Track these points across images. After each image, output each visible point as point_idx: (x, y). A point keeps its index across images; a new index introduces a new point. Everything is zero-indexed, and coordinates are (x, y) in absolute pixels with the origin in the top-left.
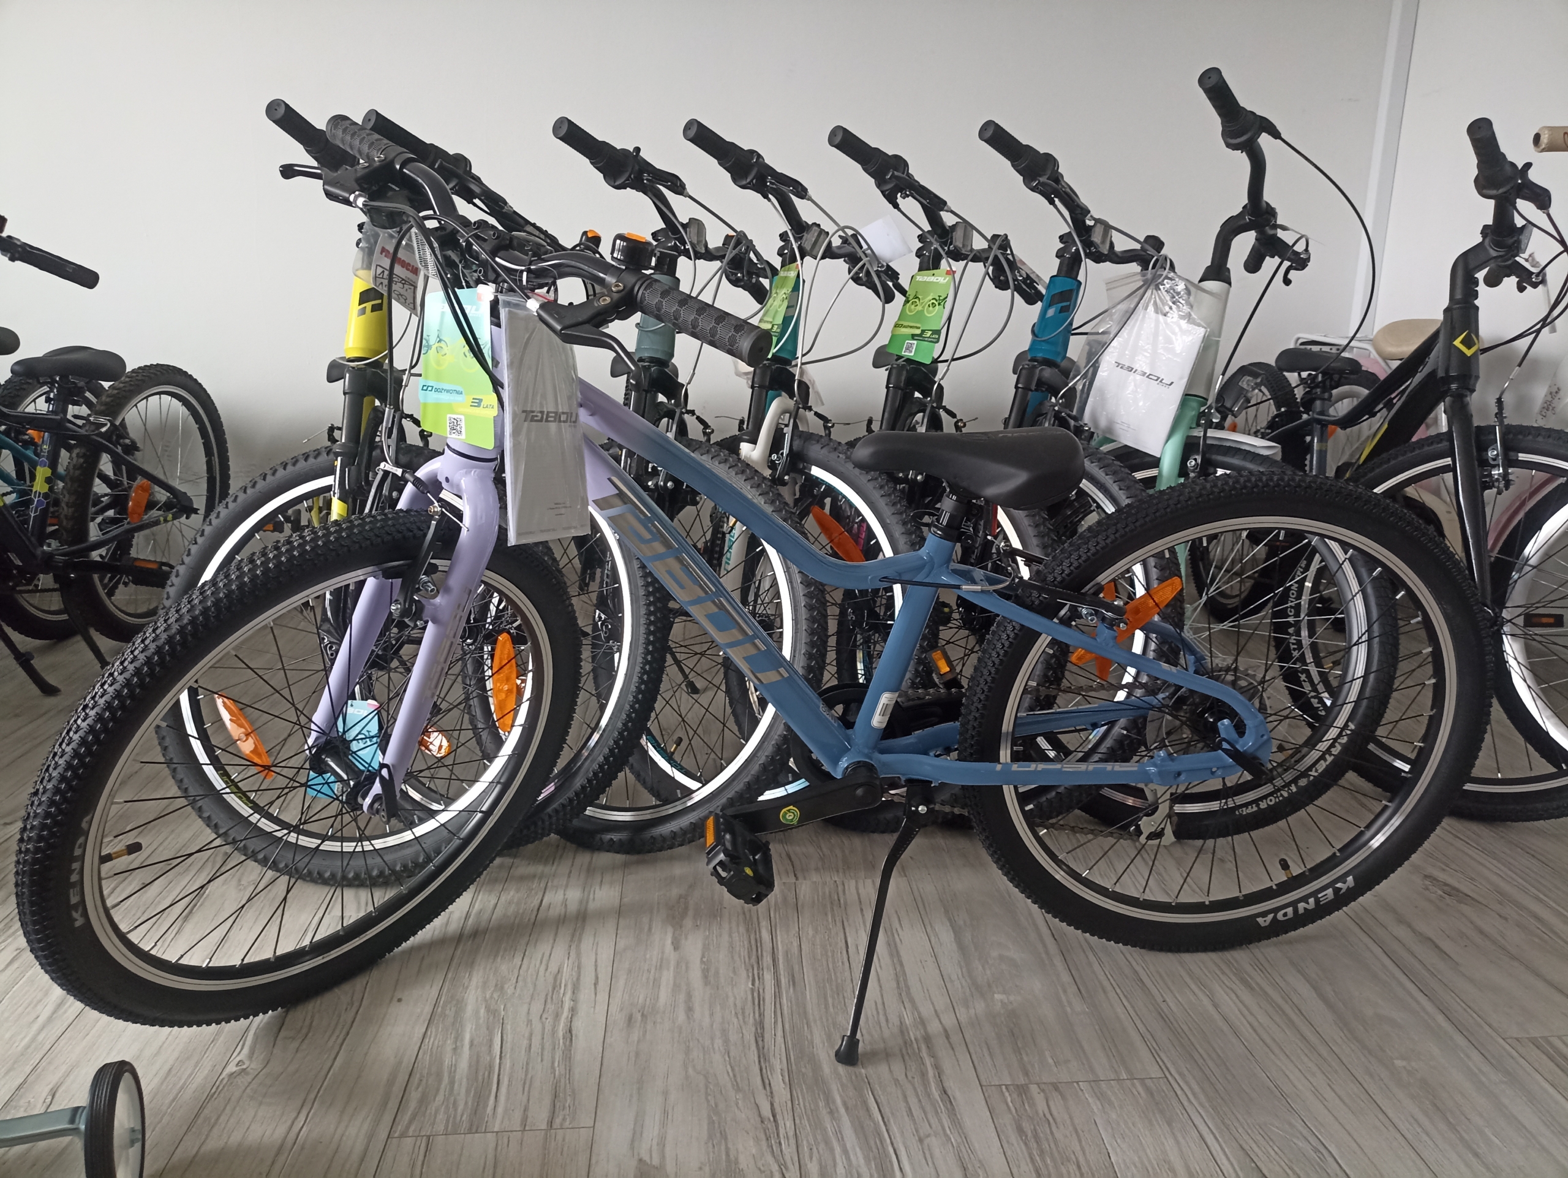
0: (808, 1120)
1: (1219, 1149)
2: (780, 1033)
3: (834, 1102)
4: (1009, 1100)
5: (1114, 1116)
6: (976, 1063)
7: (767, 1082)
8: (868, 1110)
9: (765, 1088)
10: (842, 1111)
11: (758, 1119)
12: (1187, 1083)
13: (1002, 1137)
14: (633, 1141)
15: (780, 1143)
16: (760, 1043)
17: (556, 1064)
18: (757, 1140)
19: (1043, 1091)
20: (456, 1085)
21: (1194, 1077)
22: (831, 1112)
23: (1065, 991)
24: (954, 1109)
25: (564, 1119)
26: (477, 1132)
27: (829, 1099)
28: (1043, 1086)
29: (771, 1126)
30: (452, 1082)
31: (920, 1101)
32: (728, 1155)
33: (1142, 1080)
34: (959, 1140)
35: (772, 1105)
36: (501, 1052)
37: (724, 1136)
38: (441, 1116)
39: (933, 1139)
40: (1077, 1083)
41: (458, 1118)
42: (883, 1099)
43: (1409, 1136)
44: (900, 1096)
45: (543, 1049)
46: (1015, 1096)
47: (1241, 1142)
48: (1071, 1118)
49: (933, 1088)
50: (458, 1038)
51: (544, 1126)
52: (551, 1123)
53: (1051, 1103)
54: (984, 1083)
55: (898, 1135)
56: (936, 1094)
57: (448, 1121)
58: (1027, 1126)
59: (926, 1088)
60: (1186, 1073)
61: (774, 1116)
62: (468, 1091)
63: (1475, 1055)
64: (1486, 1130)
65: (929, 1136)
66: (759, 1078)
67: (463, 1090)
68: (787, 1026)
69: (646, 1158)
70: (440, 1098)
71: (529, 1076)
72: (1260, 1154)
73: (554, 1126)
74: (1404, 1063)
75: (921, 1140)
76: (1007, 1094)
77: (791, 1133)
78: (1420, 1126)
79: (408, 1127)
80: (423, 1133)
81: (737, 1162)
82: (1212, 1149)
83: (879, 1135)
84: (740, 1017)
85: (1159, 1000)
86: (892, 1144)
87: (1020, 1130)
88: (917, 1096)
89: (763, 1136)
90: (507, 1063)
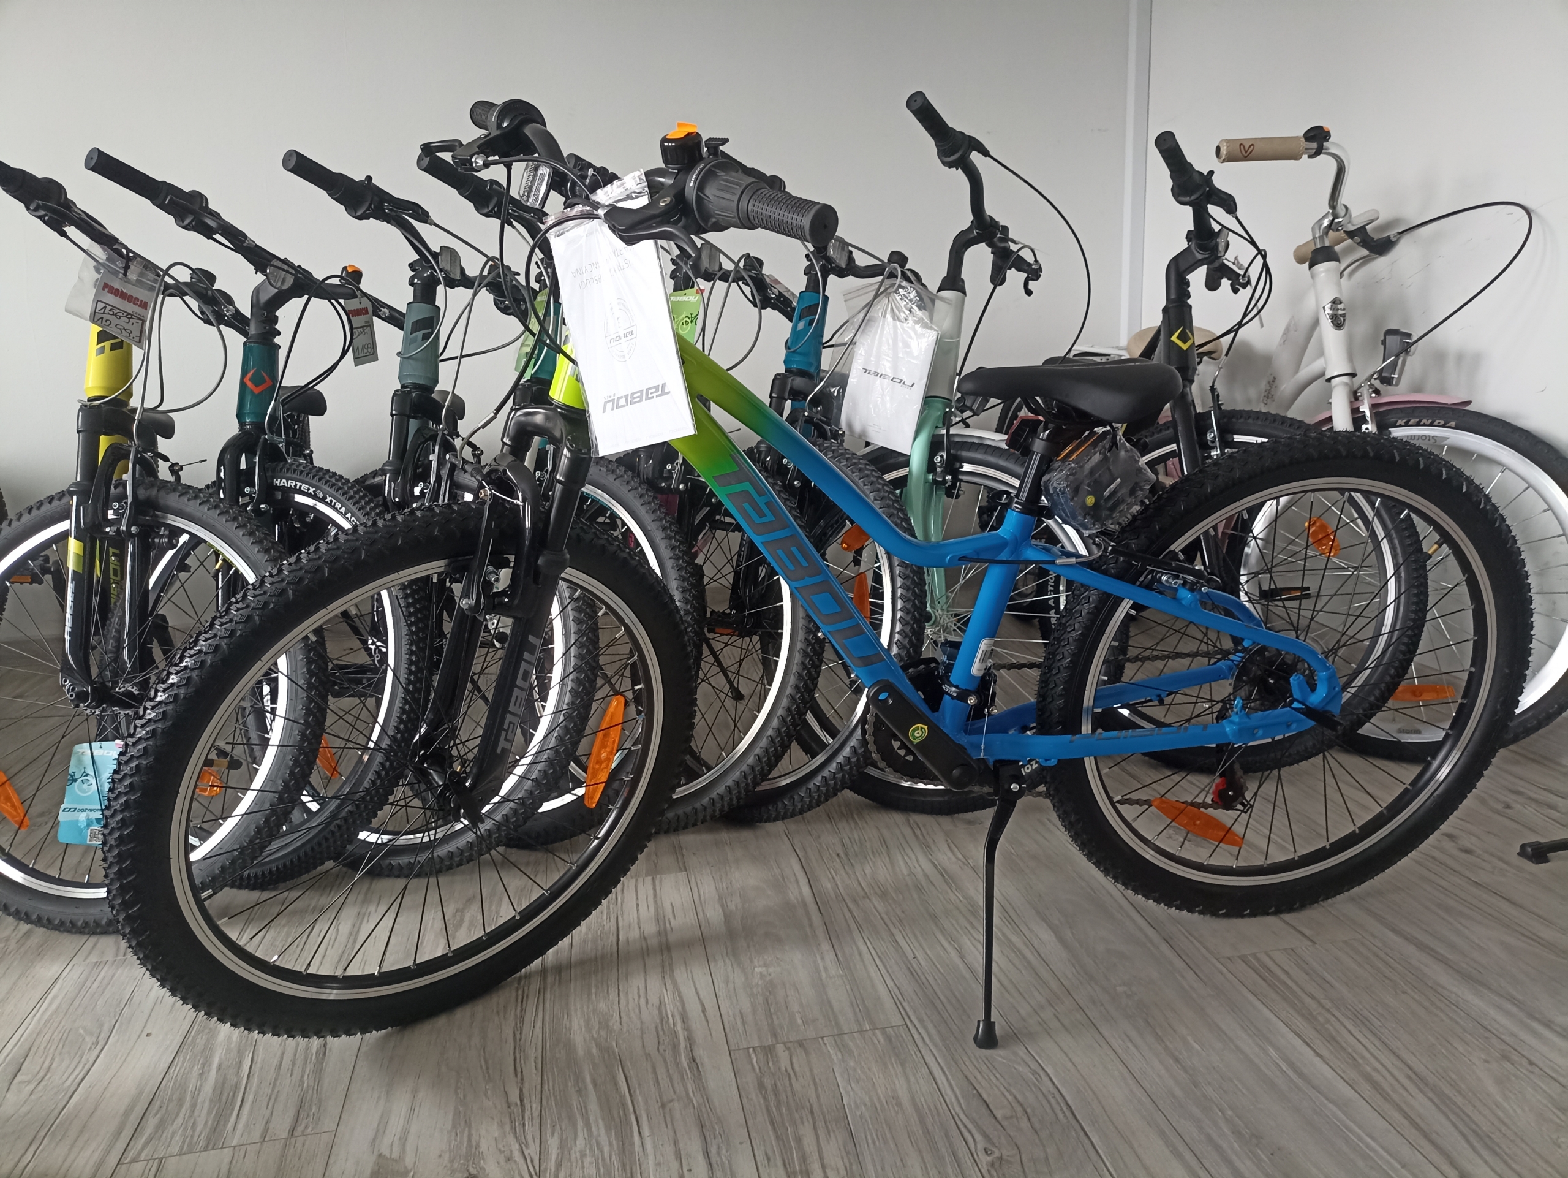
0: (556, 1100)
1: (945, 1081)
2: (539, 1024)
3: (584, 1081)
4: (754, 1061)
5: (852, 1064)
6: (727, 1030)
7: (519, 1070)
8: (616, 1084)
9: (516, 1076)
10: (590, 1087)
11: (505, 1105)
12: (925, 1028)
13: (743, 1093)
14: (374, 1139)
15: (524, 1125)
16: (518, 1036)
17: (306, 1078)
18: (501, 1125)
19: (788, 1049)
20: (198, 1108)
21: (932, 1022)
22: (579, 1091)
23: (822, 958)
24: (700, 1074)
25: (306, 1127)
26: (213, 1149)
27: (578, 1078)
28: (789, 1045)
29: (517, 1110)
30: (193, 1106)
31: (668, 1071)
32: (469, 1140)
33: (883, 1029)
34: (701, 1101)
35: (521, 1090)
36: (250, 1073)
37: (468, 1124)
38: (178, 1138)
39: (676, 1104)
40: (822, 1038)
41: (196, 1138)
42: (632, 1073)
43: (1120, 1051)
44: (650, 1070)
45: (294, 1064)
46: (761, 1056)
47: (967, 1073)
48: (811, 1070)
49: (683, 1059)
50: (207, 1063)
51: (284, 1135)
52: (292, 1132)
53: (795, 1060)
54: (731, 1048)
55: (641, 1103)
56: (684, 1062)
57: (184, 1142)
58: (768, 1082)
59: (676, 1059)
60: (925, 1018)
61: (522, 1101)
62: (209, 1112)
63: (1190, 975)
64: (1189, 1038)
65: (672, 1101)
66: (512, 1067)
67: (205, 1111)
68: (547, 1018)
69: (386, 1153)
70: (180, 1120)
71: (276, 1091)
72: (983, 1082)
73: (296, 1134)
74: (1125, 988)
75: (663, 1106)
76: (753, 1056)
77: (536, 1114)
78: (1131, 1041)
79: (140, 1154)
80: (156, 1156)
81: (478, 1146)
82: (939, 1082)
83: (624, 1105)
84: (502, 1015)
85: (910, 956)
86: (635, 1112)
87: (761, 1086)
88: (667, 1067)
89: (507, 1120)
90: (255, 1082)
